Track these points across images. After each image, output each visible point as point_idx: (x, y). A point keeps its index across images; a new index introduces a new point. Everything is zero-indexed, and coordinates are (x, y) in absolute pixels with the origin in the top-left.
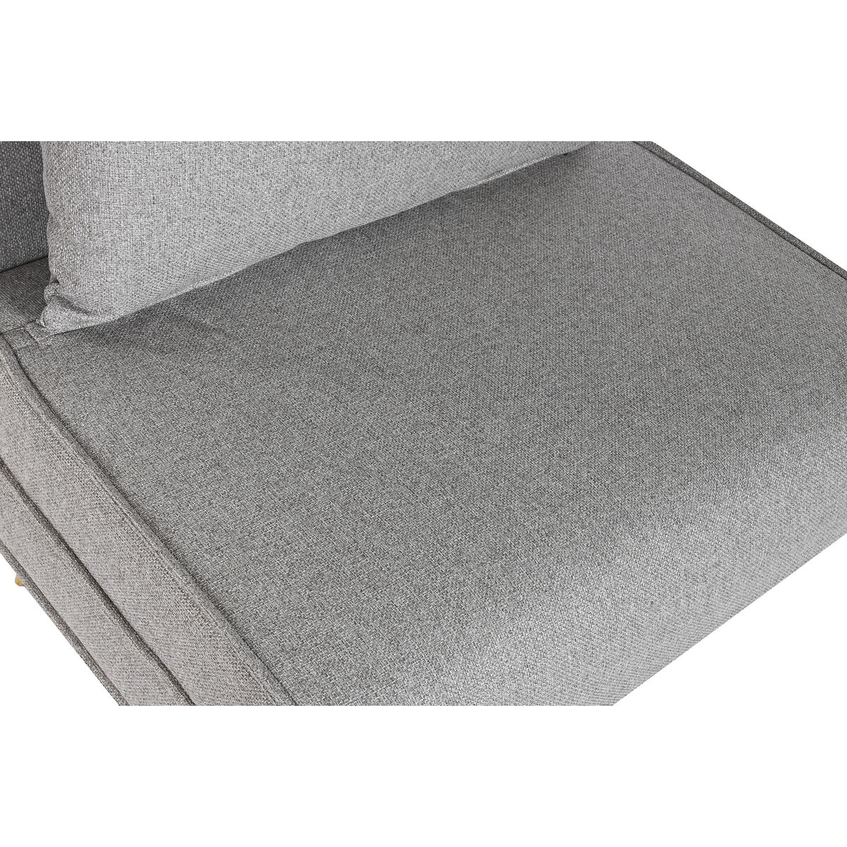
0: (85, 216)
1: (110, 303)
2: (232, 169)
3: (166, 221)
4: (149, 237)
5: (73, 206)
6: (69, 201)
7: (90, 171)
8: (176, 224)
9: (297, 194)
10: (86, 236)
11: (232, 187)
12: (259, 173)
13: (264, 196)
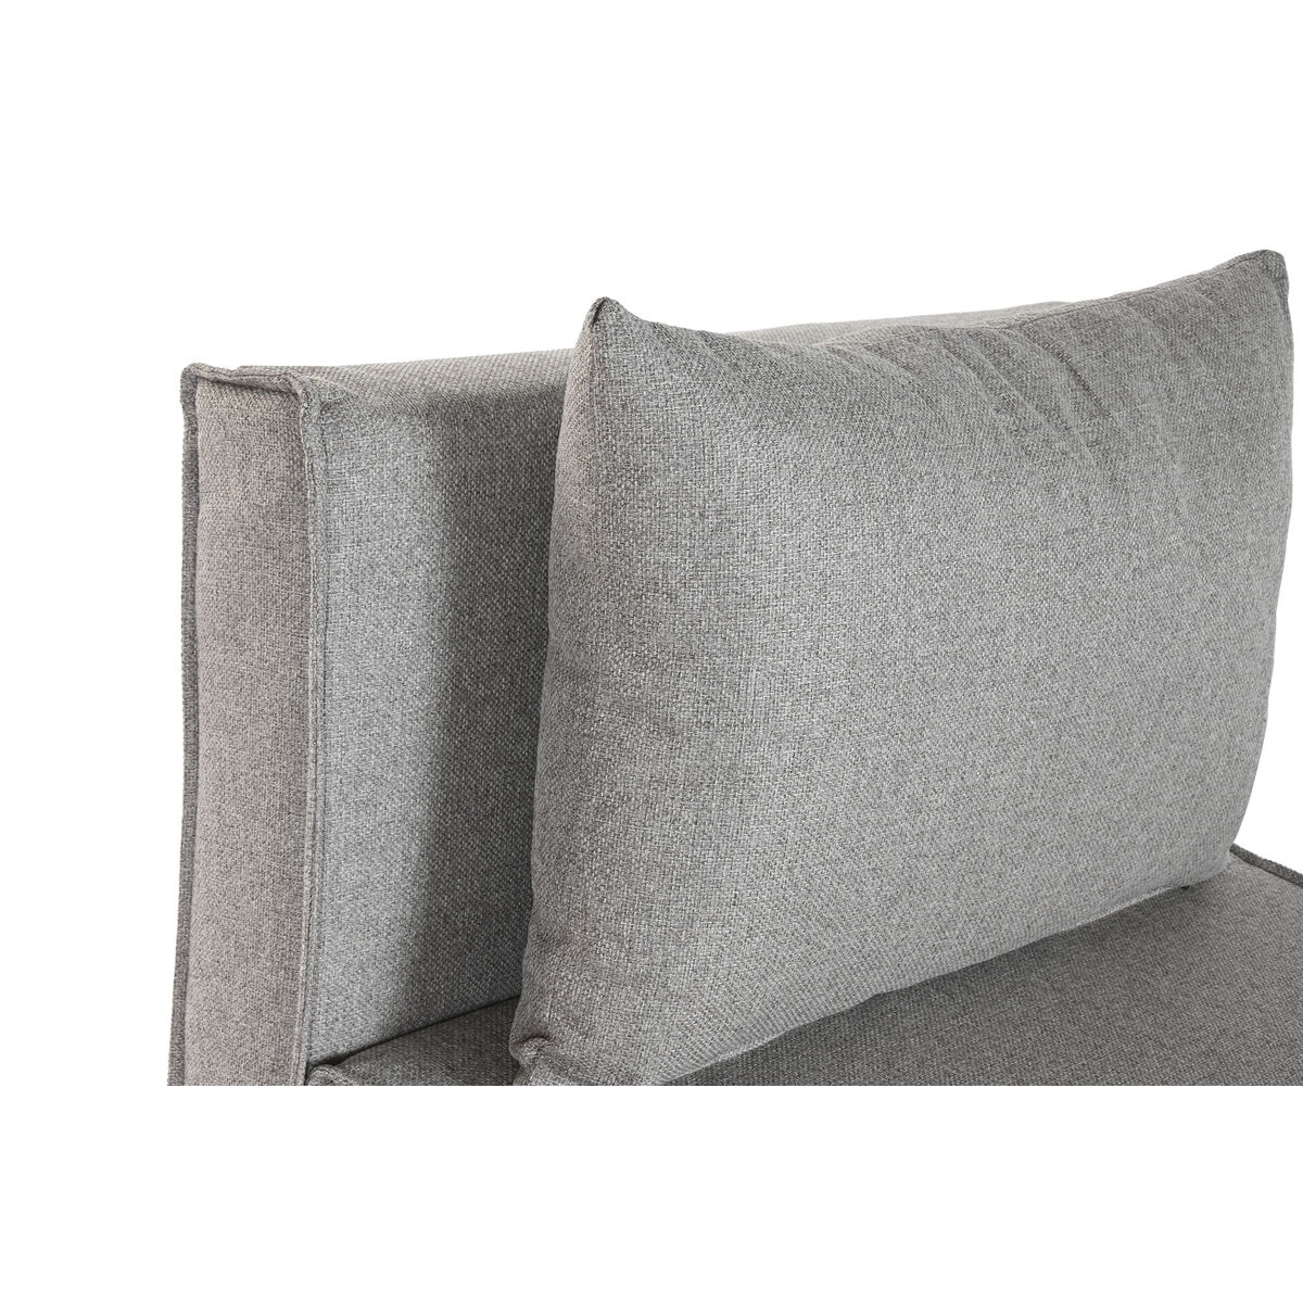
0: (626, 924)
1: (635, 1068)
2: (841, 857)
3: (745, 934)
4: (718, 958)
5: (606, 909)
6: (601, 901)
7: (647, 852)
8: (757, 939)
9: (907, 905)
10: (623, 955)
11: (836, 886)
12: (870, 867)
13: (870, 905)
